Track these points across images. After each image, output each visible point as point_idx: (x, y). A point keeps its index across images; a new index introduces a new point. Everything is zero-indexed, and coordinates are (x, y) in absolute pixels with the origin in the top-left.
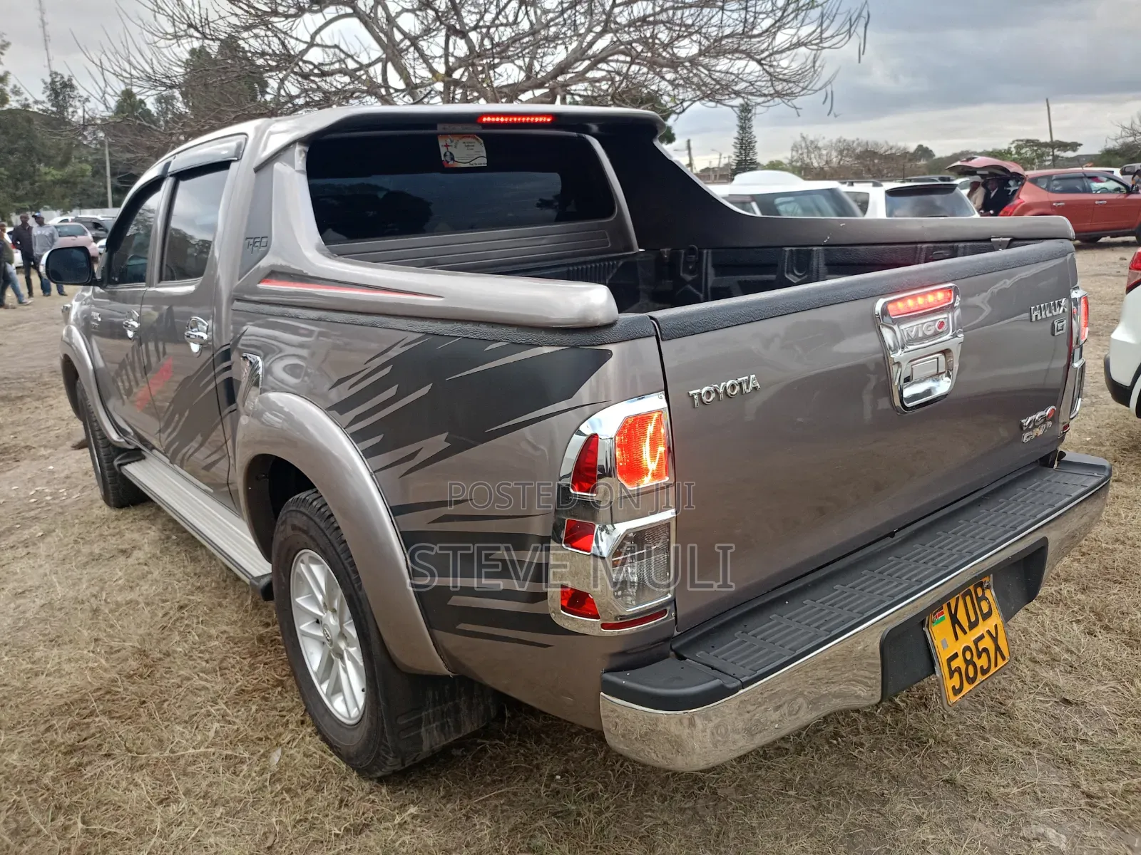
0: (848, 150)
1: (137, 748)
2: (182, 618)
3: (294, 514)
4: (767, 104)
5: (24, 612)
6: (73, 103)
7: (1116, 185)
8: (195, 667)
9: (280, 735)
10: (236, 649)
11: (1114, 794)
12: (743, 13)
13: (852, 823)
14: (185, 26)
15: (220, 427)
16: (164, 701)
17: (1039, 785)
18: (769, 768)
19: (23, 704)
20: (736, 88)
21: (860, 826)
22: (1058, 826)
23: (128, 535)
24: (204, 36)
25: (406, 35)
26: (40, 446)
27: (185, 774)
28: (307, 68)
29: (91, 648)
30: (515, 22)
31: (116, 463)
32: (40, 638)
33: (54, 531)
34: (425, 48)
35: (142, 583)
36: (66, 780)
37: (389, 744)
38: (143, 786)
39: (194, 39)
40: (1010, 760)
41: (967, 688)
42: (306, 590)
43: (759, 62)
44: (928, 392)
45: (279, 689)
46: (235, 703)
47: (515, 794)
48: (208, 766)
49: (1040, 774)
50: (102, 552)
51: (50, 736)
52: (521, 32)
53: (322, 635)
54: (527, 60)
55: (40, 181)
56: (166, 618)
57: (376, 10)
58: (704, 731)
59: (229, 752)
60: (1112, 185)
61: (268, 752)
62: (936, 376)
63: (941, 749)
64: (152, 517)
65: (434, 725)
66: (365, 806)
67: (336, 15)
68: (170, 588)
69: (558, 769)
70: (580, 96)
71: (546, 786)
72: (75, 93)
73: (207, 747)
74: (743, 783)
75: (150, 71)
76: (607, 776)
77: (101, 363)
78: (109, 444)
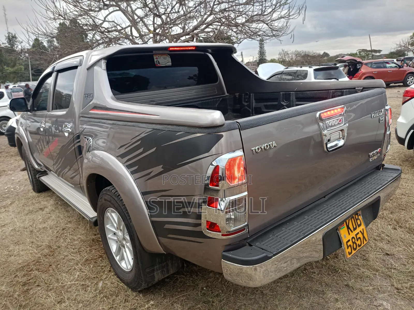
0: (299, 54)
1: (49, 283)
2: (64, 233)
3: (105, 195)
4: (270, 39)
5: (5, 233)
6: (17, 44)
7: (395, 65)
8: (69, 251)
9: (102, 276)
10: (84, 244)
11: (406, 288)
12: (261, 7)
13: (313, 302)
14: (58, 15)
15: (76, 164)
16: (58, 265)
17: (380, 286)
18: (281, 282)
19: (6, 267)
20: (259, 34)
21: (316, 303)
22: (387, 301)
23: (42, 203)
24: (65, 19)
25: (139, 17)
26: (8, 170)
27: (67, 292)
28: (103, 30)
29: (30, 246)
30: (179, 12)
31: (37, 176)
32: (11, 242)
33: (15, 202)
34: (146, 22)
35: (48, 221)
36: (23, 296)
37: (143, 279)
38: (52, 297)
39: (61, 20)
40: (369, 277)
41: (354, 252)
42: (110, 222)
43: (267, 24)
44: (336, 145)
45: (101, 259)
46: (84, 264)
47: (189, 295)
48: (76, 288)
49: (379, 282)
50: (33, 209)
51: (17, 279)
52: (180, 15)
53: (116, 239)
54: (183, 25)
55: (5, 72)
56: (58, 233)
57: (127, 8)
58: (260, 272)
59: (83, 283)
60: (394, 65)
61: (98, 282)
62: (339, 139)
63: (343, 273)
64: (51, 196)
65: (159, 271)
66: (134, 302)
67: (113, 10)
68: (59, 222)
69: (205, 285)
70: (202, 37)
71: (200, 292)
72: (17, 40)
73: (75, 281)
74: (272, 288)
75: (45, 32)
76: (222, 287)
77: (31, 140)
78: (34, 169)
